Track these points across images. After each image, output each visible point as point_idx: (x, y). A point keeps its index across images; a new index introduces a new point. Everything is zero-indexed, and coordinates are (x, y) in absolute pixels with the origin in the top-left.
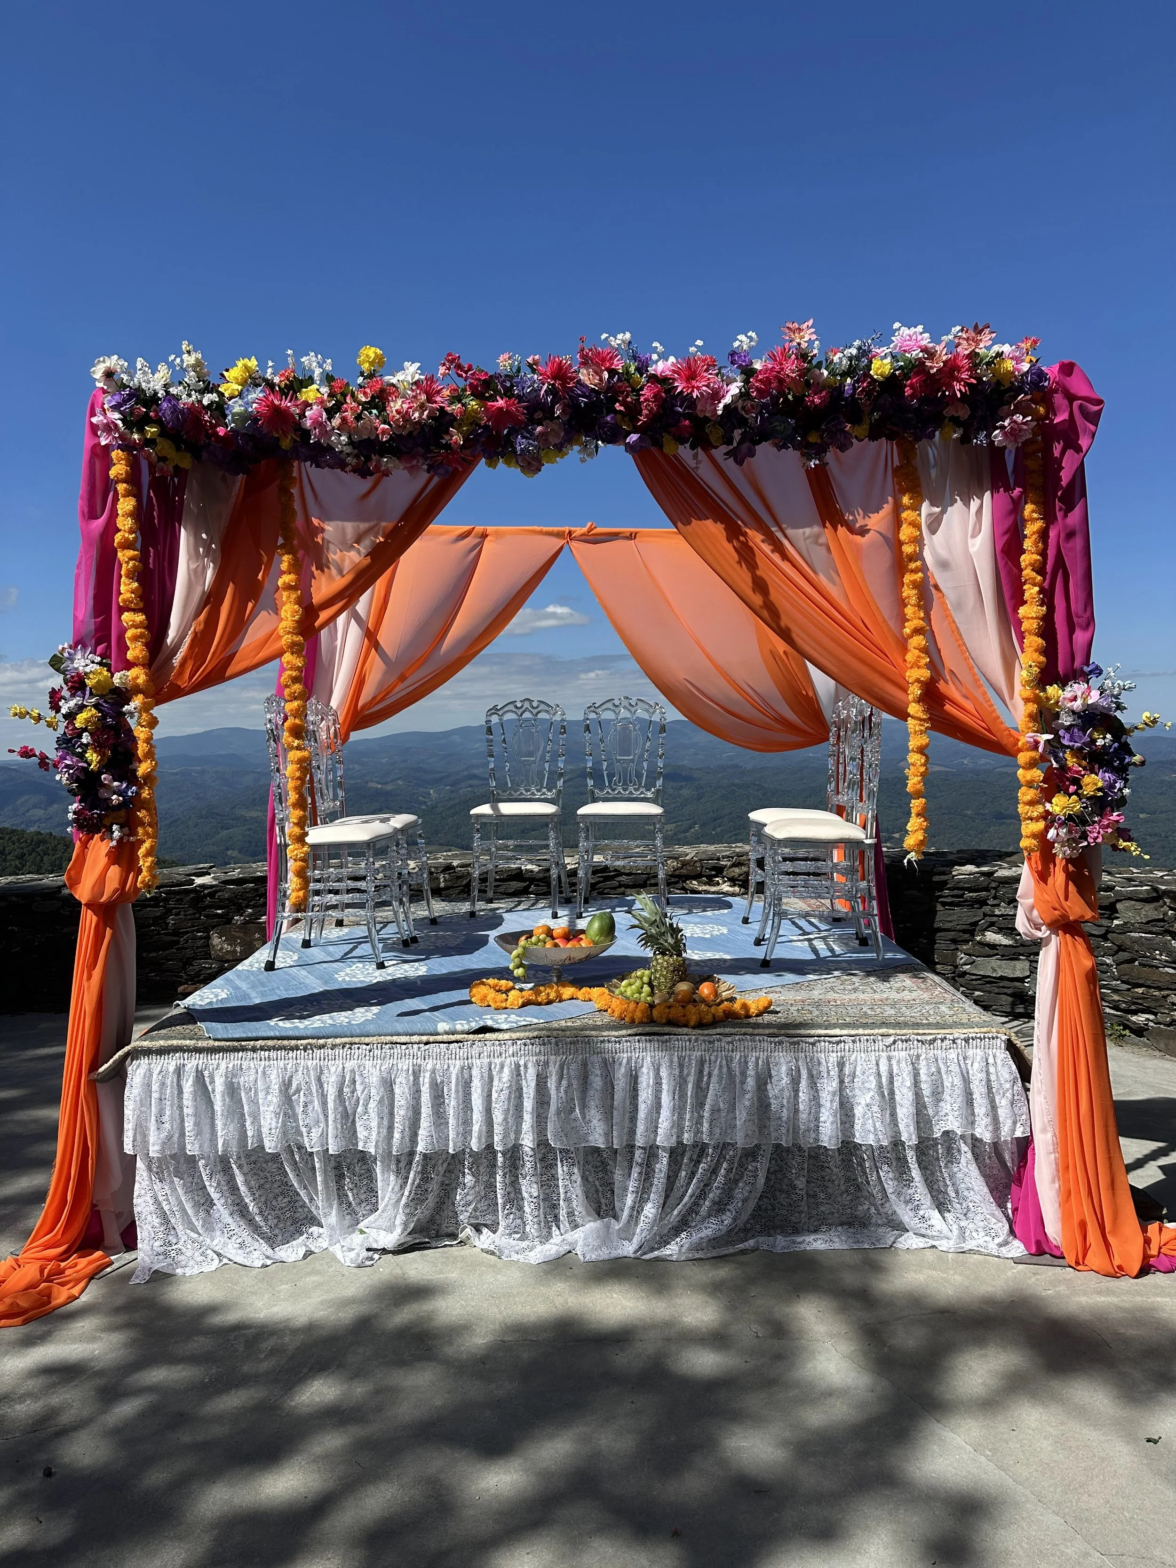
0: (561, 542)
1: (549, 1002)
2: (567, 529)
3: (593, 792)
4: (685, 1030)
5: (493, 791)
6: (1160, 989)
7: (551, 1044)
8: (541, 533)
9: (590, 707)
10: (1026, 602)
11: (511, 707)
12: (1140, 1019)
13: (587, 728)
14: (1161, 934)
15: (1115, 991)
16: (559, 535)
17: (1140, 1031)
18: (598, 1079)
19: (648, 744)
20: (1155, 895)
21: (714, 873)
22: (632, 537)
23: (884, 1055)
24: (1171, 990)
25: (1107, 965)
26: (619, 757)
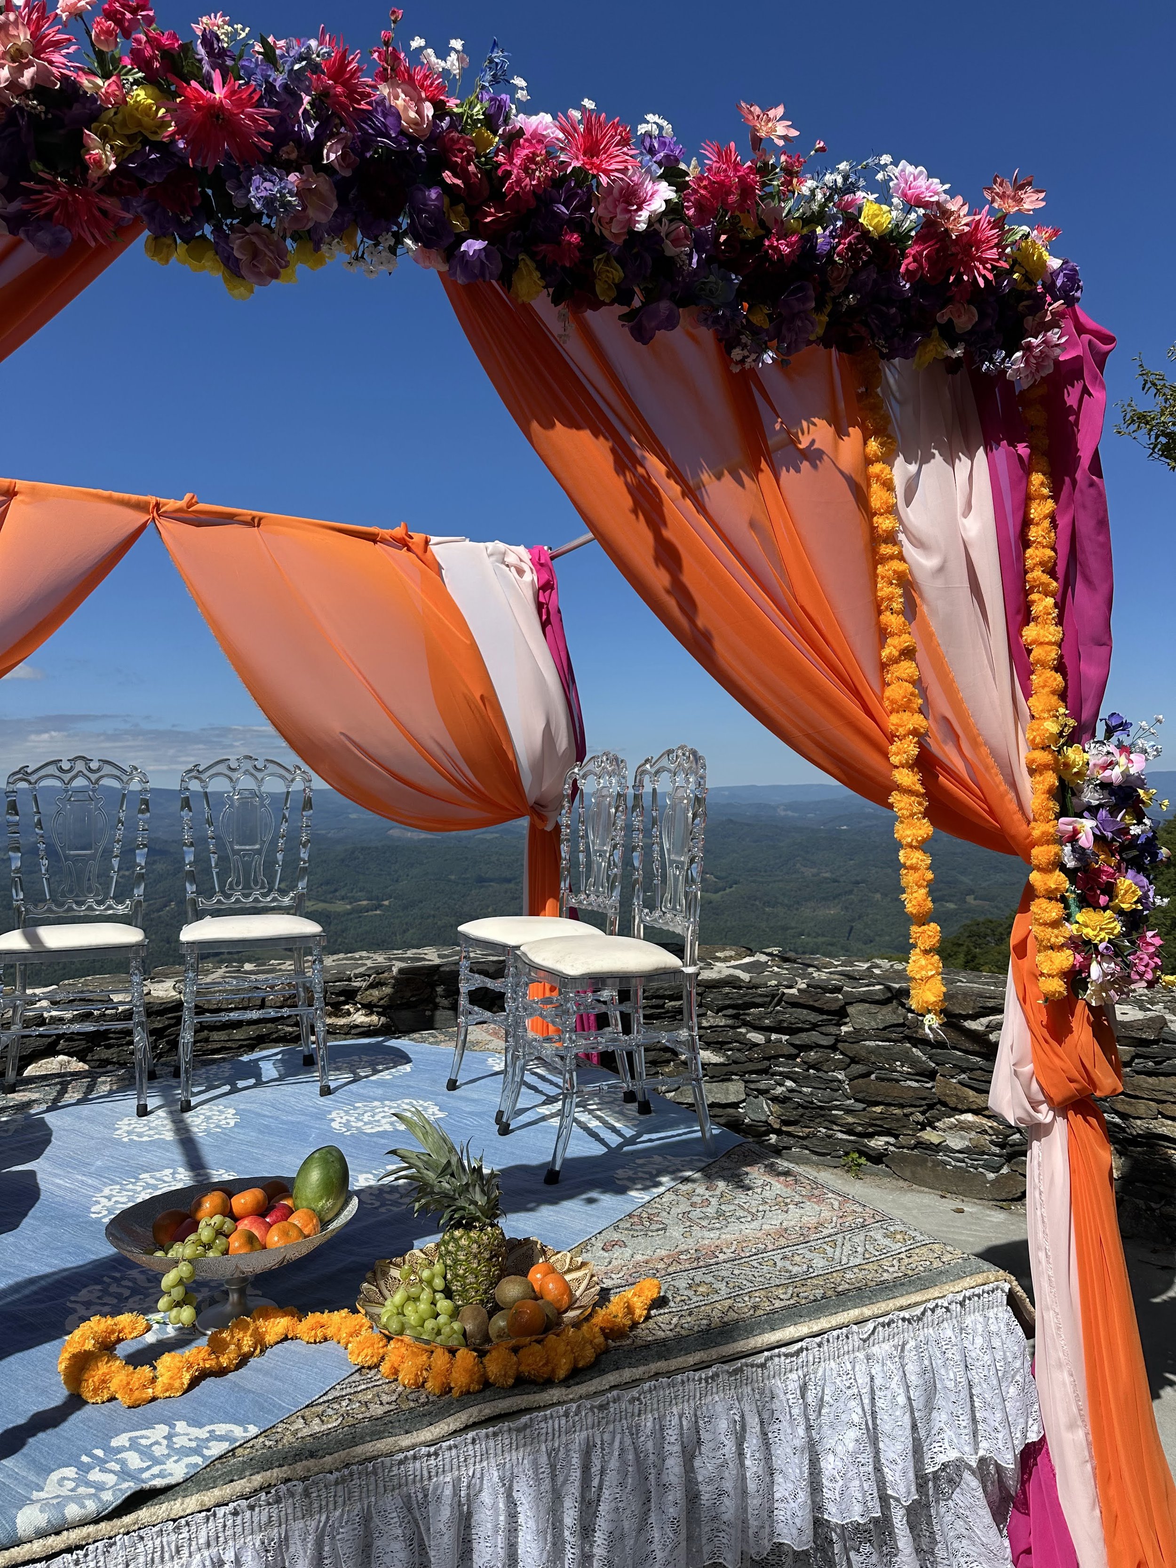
0: (142, 518)
1: (243, 1360)
2: (152, 500)
3: (194, 902)
4: (555, 1394)
5: (19, 908)
6: (902, 1106)
7: (292, 1495)
8: (110, 499)
9: (190, 771)
10: (1035, 619)
11: (52, 770)
12: (878, 1143)
13: (186, 803)
14: (900, 1041)
15: (849, 1111)
16: (140, 507)
17: (877, 1158)
18: (397, 1546)
19: (284, 826)
20: (889, 995)
21: (342, 998)
22: (255, 523)
23: (861, 1355)
24: (915, 1106)
25: (840, 1081)
26: (236, 847)
